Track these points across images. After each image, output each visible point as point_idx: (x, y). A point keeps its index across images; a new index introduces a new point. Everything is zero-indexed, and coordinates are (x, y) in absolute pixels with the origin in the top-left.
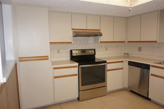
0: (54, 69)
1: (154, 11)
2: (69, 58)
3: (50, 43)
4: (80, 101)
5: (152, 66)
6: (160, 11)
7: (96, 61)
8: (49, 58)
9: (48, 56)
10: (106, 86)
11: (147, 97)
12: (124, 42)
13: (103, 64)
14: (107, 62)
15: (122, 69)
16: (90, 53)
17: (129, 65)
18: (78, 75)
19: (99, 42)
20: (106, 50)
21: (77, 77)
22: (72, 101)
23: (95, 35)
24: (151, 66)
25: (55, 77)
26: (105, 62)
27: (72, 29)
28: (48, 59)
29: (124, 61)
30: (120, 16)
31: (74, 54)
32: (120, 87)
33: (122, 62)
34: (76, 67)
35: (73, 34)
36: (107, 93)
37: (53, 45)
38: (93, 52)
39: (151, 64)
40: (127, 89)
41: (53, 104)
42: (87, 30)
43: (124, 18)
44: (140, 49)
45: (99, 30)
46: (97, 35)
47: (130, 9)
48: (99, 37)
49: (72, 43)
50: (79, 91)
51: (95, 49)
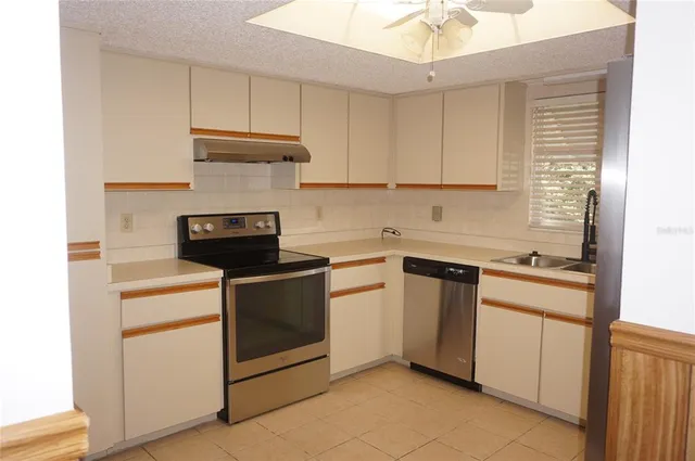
0: (122, 298)
1: (488, 83)
2: (171, 251)
3: (107, 185)
4: (230, 425)
5: (487, 272)
6: (507, 83)
7: (284, 259)
8: (102, 249)
9: (98, 242)
10: (325, 356)
11: (470, 379)
12: (384, 186)
13: (313, 272)
14: (331, 262)
15: (382, 286)
16: (258, 227)
17: (405, 271)
18: (221, 318)
19: (297, 187)
20: (319, 215)
21: (219, 325)
22: (198, 428)
23: (285, 159)
24: (481, 272)
25: (126, 334)
26: (324, 262)
27: (192, 129)
28: (96, 256)
29: (391, 256)
30: (369, 88)
31: (195, 232)
32: (373, 356)
33: (382, 260)
34: (212, 285)
35: (196, 152)
36: (332, 383)
37: (117, 195)
38: (272, 223)
39: (482, 265)
40: (400, 361)
41: (116, 449)
42: (251, 135)
43: (385, 96)
44: (437, 214)
45: (296, 138)
46: (291, 159)
47: (432, 74)
48: (297, 164)
49: (192, 186)
50: (226, 383)
51: (276, 215)
